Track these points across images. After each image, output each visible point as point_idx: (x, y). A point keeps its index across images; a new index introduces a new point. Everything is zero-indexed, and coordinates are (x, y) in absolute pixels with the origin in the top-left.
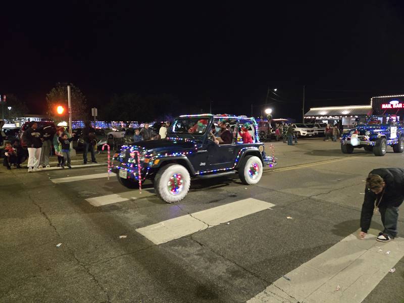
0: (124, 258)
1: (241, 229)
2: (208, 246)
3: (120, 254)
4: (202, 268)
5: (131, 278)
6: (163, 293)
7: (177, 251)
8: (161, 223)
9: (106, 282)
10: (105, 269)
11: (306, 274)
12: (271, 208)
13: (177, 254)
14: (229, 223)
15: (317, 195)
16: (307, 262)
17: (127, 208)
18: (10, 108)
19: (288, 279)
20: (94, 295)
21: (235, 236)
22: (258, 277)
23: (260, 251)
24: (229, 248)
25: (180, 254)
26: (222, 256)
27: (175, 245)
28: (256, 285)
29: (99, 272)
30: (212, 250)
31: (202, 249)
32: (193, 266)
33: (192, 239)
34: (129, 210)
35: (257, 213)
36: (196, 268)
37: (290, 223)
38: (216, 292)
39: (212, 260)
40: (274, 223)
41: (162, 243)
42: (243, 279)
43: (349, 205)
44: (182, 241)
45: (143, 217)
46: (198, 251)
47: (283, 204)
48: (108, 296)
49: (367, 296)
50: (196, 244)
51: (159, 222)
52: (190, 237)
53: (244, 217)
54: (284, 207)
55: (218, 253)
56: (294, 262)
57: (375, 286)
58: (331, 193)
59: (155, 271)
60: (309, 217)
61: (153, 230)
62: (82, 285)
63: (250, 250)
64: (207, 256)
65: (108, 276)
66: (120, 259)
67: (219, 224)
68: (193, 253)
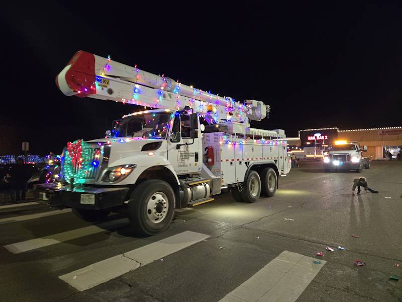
1: (173, 265)
2: (137, 286)
7: (102, 296)
12: (206, 239)
14: (162, 260)
21: (167, 272)
24: (159, 286)
25: (106, 299)
26: (151, 296)
27: (101, 290)
30: (141, 290)
31: (129, 291)
33: (121, 281)
35: (192, 246)
43: (275, 231)
44: (110, 284)
46: (126, 293)
50: (125, 285)
51: (87, 266)
52: (120, 278)
53: (179, 251)
55: (147, 293)
56: (220, 293)
58: (261, 220)
61: (79, 275)
63: (180, 286)
64: (135, 297)
67: (152, 261)
68: (121, 296)
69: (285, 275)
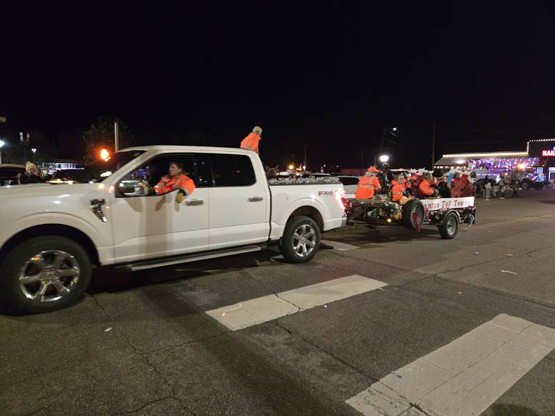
0: (191, 346)
1: (341, 314)
2: (298, 333)
3: (187, 342)
4: (291, 360)
5: (200, 370)
6: (241, 389)
7: (258, 339)
8: (238, 304)
9: (170, 374)
10: (169, 358)
11: (422, 369)
12: (383, 288)
13: (258, 343)
14: (326, 306)
15: (444, 273)
16: (426, 356)
17: (193, 284)
18: (34, 150)
19: (400, 377)
20: (155, 389)
21: (333, 322)
22: (361, 372)
23: (365, 342)
24: (326, 337)
25: (263, 342)
26: (317, 346)
27: (256, 332)
28: (358, 382)
29: (161, 363)
30: (303, 339)
31: (289, 338)
32: (279, 357)
33: (277, 324)
34: (197, 288)
35: (364, 293)
36: (282, 360)
37: (407, 308)
38: (308, 389)
39: (303, 351)
40: (386, 307)
41: (240, 328)
42: (342, 374)
43: (486, 286)
44: (266, 327)
45: (215, 296)
46: (286, 339)
47: (398, 283)
48: (173, 391)
49: (498, 398)
50: (283, 330)
51: (235, 303)
52: (276, 322)
53: (347, 299)
54: (399, 287)
55: (311, 343)
56: (408, 356)
57: (510, 387)
58: (463, 270)
59: (231, 363)
60: (431, 300)
61: (228, 313)
62: (141, 377)
63: (352, 340)
64: (297, 345)
65: (173, 367)
66: (187, 347)
67: (313, 307)
68: (279, 342)
69: (502, 345)
